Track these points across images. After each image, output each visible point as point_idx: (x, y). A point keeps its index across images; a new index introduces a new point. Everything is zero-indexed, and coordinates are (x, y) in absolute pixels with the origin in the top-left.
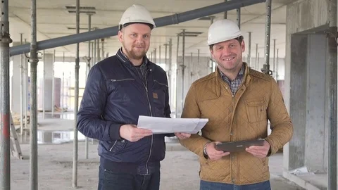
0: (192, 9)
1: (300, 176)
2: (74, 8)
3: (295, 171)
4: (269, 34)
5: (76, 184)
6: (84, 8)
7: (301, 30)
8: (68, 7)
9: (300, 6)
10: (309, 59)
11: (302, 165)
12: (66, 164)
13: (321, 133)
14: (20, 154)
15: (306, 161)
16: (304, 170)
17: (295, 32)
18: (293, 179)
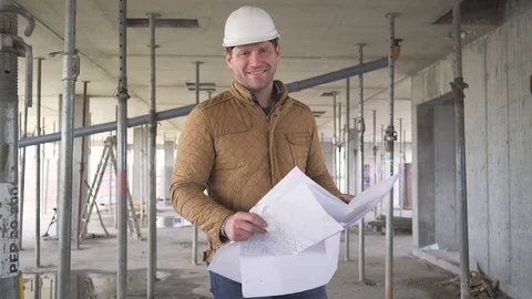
0: (315, 75)
1: (431, 252)
2: (193, 84)
3: (425, 248)
4: (392, 114)
5: (196, 261)
6: (205, 84)
7: (427, 100)
8: (188, 84)
9: (426, 75)
10: (436, 130)
11: (433, 242)
12: (187, 244)
13: (452, 207)
14: (139, 235)
15: (437, 238)
16: (435, 247)
17: (420, 102)
18: (424, 257)
